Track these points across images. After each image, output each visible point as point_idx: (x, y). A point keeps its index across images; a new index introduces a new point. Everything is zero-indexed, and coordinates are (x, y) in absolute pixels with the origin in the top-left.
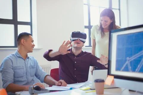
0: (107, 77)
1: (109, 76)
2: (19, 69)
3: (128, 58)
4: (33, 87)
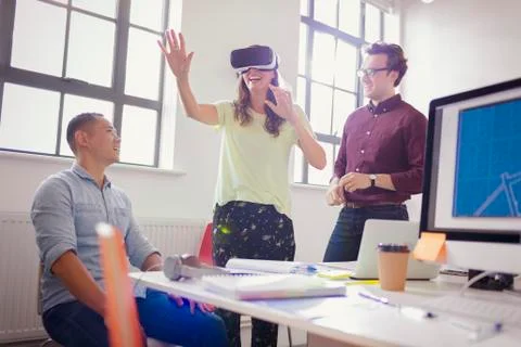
0: (420, 237)
1: (423, 234)
2: (90, 211)
3: (505, 175)
4: (182, 259)
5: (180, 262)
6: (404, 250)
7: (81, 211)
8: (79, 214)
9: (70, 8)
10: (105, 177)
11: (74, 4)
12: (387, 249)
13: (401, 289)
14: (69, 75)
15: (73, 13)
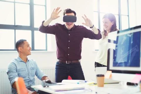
5: (45, 82)
6: (103, 76)
7: (19, 71)
8: (19, 72)
9: (14, 2)
10: (27, 58)
11: (16, 1)
12: (98, 76)
13: (102, 86)
14: (16, 24)
15: (16, 4)
